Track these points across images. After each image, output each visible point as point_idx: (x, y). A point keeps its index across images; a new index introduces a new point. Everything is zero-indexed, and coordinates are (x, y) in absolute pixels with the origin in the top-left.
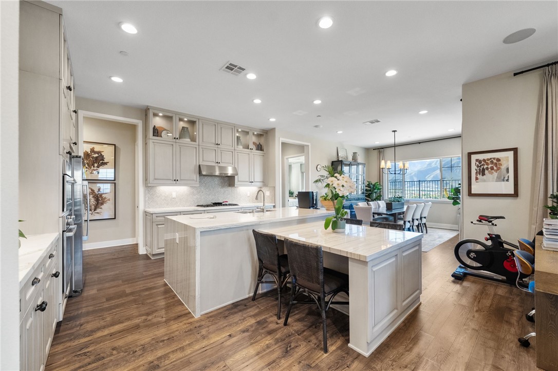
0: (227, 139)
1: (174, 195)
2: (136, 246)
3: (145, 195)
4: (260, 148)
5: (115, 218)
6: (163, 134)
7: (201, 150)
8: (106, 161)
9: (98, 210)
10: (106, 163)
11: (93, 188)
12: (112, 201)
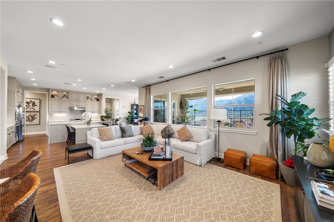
0: (82, 98)
1: (61, 116)
2: (46, 134)
3: (49, 116)
4: (98, 100)
5: (40, 124)
6: (55, 97)
7: (71, 102)
8: (36, 105)
9: (33, 121)
10: (36, 106)
11: (31, 114)
12: (39, 118)
